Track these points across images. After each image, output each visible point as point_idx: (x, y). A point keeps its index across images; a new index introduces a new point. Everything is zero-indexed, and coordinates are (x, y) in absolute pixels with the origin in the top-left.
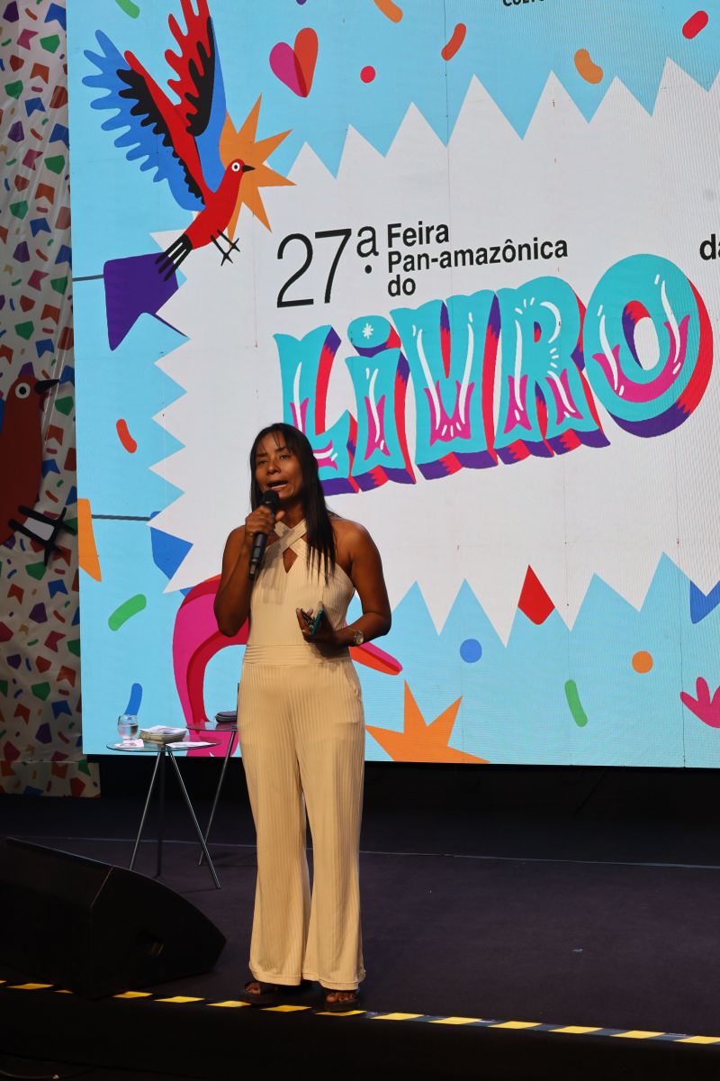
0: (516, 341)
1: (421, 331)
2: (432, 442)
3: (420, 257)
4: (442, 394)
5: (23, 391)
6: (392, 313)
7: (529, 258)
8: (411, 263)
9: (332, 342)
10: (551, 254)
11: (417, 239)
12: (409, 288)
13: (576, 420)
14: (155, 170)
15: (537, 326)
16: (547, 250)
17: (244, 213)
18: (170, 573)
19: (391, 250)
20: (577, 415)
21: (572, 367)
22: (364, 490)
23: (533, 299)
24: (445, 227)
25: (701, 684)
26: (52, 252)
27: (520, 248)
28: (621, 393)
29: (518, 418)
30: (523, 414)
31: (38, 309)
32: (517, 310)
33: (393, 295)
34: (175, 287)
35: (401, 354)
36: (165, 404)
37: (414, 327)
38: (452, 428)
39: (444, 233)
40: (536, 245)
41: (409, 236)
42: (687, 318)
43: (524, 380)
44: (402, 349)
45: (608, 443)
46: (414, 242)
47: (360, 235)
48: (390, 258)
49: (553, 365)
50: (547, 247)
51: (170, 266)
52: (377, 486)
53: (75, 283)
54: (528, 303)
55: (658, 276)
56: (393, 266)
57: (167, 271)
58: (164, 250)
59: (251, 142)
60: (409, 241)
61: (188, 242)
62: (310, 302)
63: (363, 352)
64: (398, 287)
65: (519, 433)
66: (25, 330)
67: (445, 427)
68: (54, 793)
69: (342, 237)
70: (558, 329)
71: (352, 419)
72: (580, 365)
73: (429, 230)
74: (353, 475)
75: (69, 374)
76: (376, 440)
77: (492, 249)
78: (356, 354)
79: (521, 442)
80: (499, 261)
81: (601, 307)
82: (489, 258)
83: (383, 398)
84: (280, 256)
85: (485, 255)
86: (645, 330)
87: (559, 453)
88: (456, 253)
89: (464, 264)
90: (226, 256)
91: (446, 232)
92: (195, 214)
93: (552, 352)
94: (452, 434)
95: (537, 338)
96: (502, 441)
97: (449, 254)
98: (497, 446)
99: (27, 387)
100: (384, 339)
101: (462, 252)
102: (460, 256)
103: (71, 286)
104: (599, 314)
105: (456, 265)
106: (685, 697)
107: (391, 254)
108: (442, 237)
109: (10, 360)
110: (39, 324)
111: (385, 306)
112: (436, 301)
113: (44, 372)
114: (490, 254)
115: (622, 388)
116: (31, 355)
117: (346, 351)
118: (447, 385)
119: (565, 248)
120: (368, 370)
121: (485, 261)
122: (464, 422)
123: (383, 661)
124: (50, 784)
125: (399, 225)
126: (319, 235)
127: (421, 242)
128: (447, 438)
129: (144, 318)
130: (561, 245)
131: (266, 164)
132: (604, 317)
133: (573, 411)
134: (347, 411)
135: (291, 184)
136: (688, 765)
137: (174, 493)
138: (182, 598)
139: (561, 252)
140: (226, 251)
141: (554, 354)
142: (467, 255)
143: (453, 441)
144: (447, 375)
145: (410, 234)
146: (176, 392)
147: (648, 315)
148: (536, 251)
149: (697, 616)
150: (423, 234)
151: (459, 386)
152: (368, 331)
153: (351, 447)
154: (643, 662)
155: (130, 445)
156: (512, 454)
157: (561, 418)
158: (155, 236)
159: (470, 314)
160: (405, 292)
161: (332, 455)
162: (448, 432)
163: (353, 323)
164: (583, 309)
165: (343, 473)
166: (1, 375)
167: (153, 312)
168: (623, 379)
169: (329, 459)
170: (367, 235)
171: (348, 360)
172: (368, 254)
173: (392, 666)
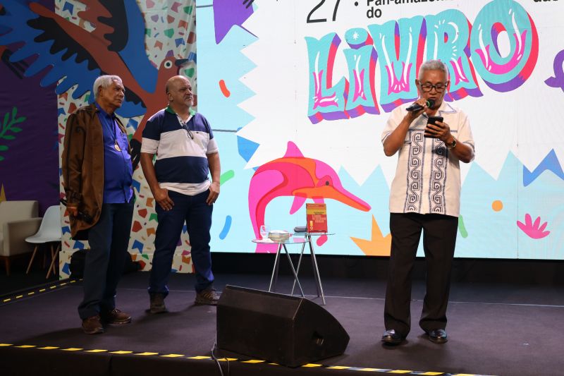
0: (434, 41)
1: (384, 36)
2: (389, 94)
4: (395, 68)
5: (168, 65)
6: (368, 26)
8: (379, 1)
9: (336, 41)
12: (378, 14)
13: (465, 83)
15: (446, 35)
18: (247, 159)
20: (466, 80)
21: (464, 57)
22: (352, 117)
23: (444, 21)
25: (528, 217)
28: (490, 69)
31: (177, 22)
32: (436, 26)
33: (369, 17)
34: (252, 12)
35: (373, 48)
36: (246, 72)
37: (380, 34)
38: (400, 86)
42: (525, 32)
44: (374, 45)
45: (482, 95)
49: (453, 54)
51: (249, 1)
52: (359, 115)
53: (197, 9)
54: (441, 23)
55: (510, 10)
56: (370, 3)
57: (247, 4)
62: (325, 20)
63: (353, 46)
64: (372, 13)
66: (170, 33)
67: (396, 86)
68: (183, 271)
70: (457, 36)
71: (346, 80)
72: (468, 55)
74: (347, 109)
75: (193, 56)
76: (359, 92)
78: (349, 47)
80: (426, 1)
81: (480, 25)
83: (363, 71)
86: (503, 37)
87: (456, 100)
89: (408, 2)
94: (400, 89)
95: (446, 40)
99: (171, 63)
100: (365, 39)
103: (195, 11)
104: (479, 29)
105: (403, 2)
106: (519, 223)
109: (161, 48)
110: (177, 30)
111: (366, 23)
112: (393, 21)
113: (179, 55)
115: (490, 67)
116: (173, 47)
117: (343, 46)
118: (398, 65)
120: (355, 56)
121: (419, 1)
122: (406, 83)
123: (362, 205)
124: (181, 267)
128: (397, 91)
129: (235, 28)
132: (481, 31)
133: (464, 78)
134: (344, 77)
136: (520, 257)
137: (251, 118)
138: (254, 172)
141: (454, 49)
143: (400, 92)
144: (398, 59)
146: (251, 66)
147: (504, 30)
149: (526, 183)
151: (404, 65)
152: (356, 36)
153: (346, 96)
154: (497, 206)
155: (227, 93)
157: (457, 82)
159: (410, 28)
160: (376, 16)
161: (335, 99)
162: (398, 88)
163: (348, 31)
164: (470, 27)
165: (341, 108)
166: (156, 56)
167: (240, 24)
168: (491, 62)
169: (333, 101)
171: (344, 51)
173: (365, 207)
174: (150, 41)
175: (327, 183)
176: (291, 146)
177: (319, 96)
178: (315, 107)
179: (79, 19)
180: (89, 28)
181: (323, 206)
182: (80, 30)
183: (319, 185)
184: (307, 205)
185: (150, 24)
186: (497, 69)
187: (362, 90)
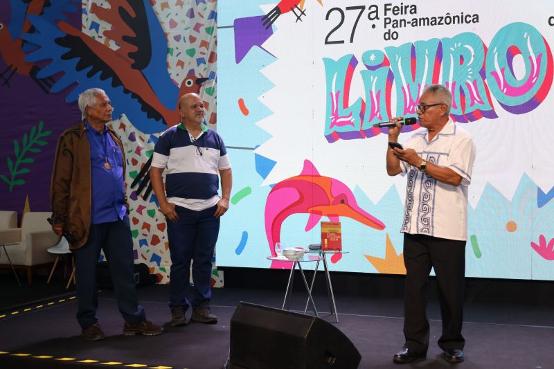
0: (450, 63)
1: (400, 58)
2: (405, 114)
3: (401, 21)
4: (410, 89)
5: (189, 83)
6: (386, 48)
7: (458, 23)
8: (396, 24)
9: (353, 62)
10: (470, 21)
11: (400, 12)
12: (395, 36)
13: (480, 105)
15: (461, 57)
18: (264, 177)
19: (386, 17)
20: (481, 102)
21: (480, 80)
22: (368, 137)
23: (460, 44)
24: (415, 6)
25: (542, 238)
26: (207, 14)
27: (454, 17)
28: (504, 92)
31: (198, 42)
32: (452, 49)
33: (386, 40)
34: (271, 33)
35: (390, 71)
36: (264, 91)
37: (397, 56)
39: (414, 9)
40: (462, 16)
41: (396, 10)
42: (540, 55)
43: (454, 84)
44: (390, 67)
45: (497, 117)
46: (398, 13)
47: (370, 9)
48: (385, 21)
49: (469, 77)
50: (468, 17)
51: (269, 22)
52: (375, 135)
53: (218, 30)
54: (457, 45)
55: (526, 34)
56: (387, 25)
57: (266, 25)
58: (266, 13)
60: (396, 12)
61: (278, 11)
62: (343, 42)
63: (370, 68)
64: (389, 36)
66: (191, 53)
67: (412, 106)
69: (360, 10)
70: (472, 58)
71: (363, 101)
72: (484, 77)
73: (406, 7)
74: (363, 129)
75: (213, 75)
76: (375, 112)
77: (439, 18)
78: (366, 69)
80: (442, 24)
81: (495, 49)
82: (437, 22)
83: (379, 91)
84: (327, 19)
85: (435, 21)
86: (518, 61)
87: (471, 121)
88: (420, 19)
89: (424, 25)
90: (299, 18)
91: (415, 9)
95: (461, 63)
97: (416, 20)
99: (192, 81)
100: (381, 61)
101: (423, 19)
102: (422, 21)
103: (216, 31)
104: (494, 52)
106: (533, 245)
107: (385, 19)
108: (413, 11)
109: (183, 68)
110: (198, 50)
111: (382, 45)
112: (409, 43)
113: (200, 74)
114: (438, 20)
115: (505, 89)
116: (194, 65)
117: (360, 67)
118: (414, 87)
119: (477, 18)
120: (372, 77)
121: (435, 24)
123: (376, 223)
125: (390, 5)
126: (348, 8)
127: (402, 14)
128: (413, 112)
129: (255, 48)
130: (475, 17)
132: (497, 53)
133: (478, 100)
134: (360, 97)
136: (534, 279)
137: (268, 137)
138: (270, 189)
139: (475, 20)
140: (299, 15)
141: (470, 71)
142: (426, 21)
144: (414, 81)
145: (396, 9)
146: (271, 85)
147: (520, 53)
148: (463, 19)
149: (541, 204)
150: (403, 9)
151: (420, 86)
152: (372, 57)
153: (362, 115)
154: (511, 227)
155: (245, 112)
157: (472, 104)
158: (262, 7)
159: (427, 50)
160: (393, 38)
161: (351, 119)
162: (413, 109)
163: (365, 53)
164: (486, 49)
165: (357, 128)
166: (178, 75)
167: (259, 45)
168: (506, 85)
169: (350, 121)
170: (374, 9)
171: (361, 72)
172: (374, 19)
173: (380, 226)
174: (172, 60)
175: (343, 202)
176: (308, 164)
177: (336, 115)
178: (332, 126)
179: (104, 38)
180: (114, 46)
181: (338, 224)
182: (105, 48)
183: (334, 203)
184: (322, 223)
185: (172, 43)
186: (512, 91)
187: (378, 111)
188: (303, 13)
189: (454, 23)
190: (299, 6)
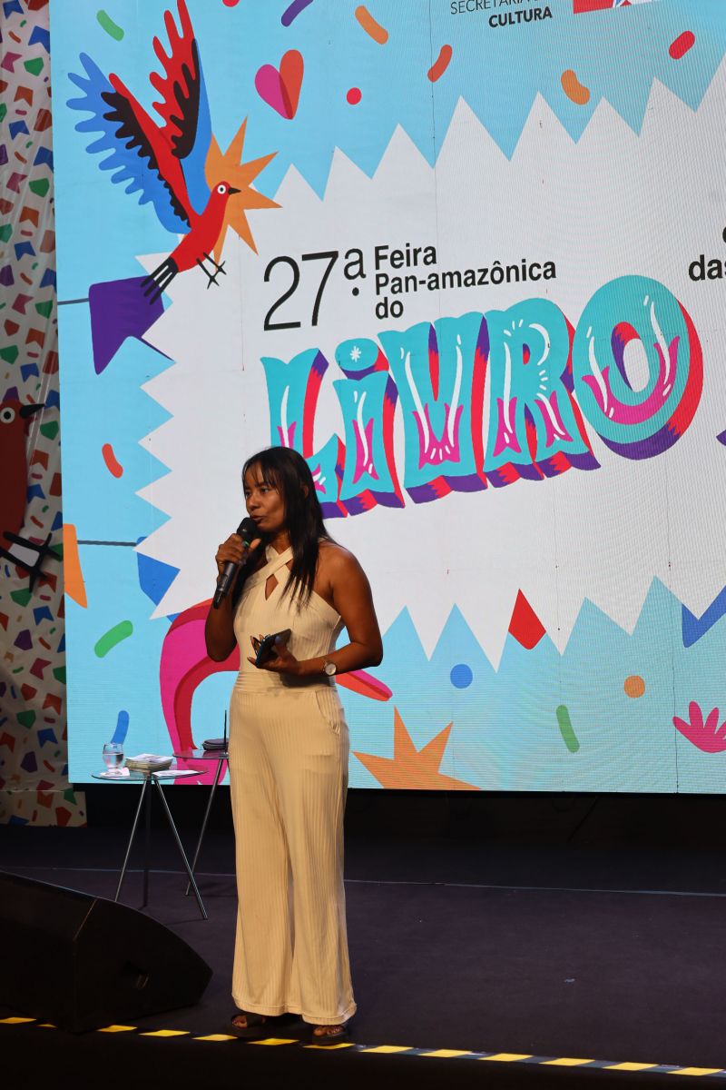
0: (504, 362)
1: (409, 354)
2: (421, 466)
3: (407, 279)
4: (430, 416)
6: (381, 335)
7: (517, 279)
8: (398, 286)
9: (320, 364)
10: (539, 275)
11: (405, 261)
12: (397, 310)
13: (566, 443)
14: (140, 192)
15: (526, 349)
16: (536, 272)
17: (230, 236)
18: (157, 600)
19: (379, 272)
20: (567, 438)
21: (561, 389)
22: (352, 514)
23: (522, 321)
24: (433, 249)
25: (694, 709)
26: (37, 276)
27: (509, 269)
28: (610, 416)
29: (507, 440)
30: (513, 437)
31: (23, 333)
32: (506, 332)
33: (380, 317)
34: (160, 311)
35: (390, 378)
36: (151, 428)
37: (402, 349)
38: (441, 451)
39: (432, 255)
40: (524, 267)
41: (397, 258)
42: (676, 340)
43: (513, 403)
44: (390, 372)
45: (598, 466)
46: (402, 264)
47: (347, 257)
48: (378, 281)
49: (542, 387)
50: (535, 269)
51: (156, 290)
52: (366, 510)
53: (59, 307)
54: (517, 325)
55: (647, 297)
56: (381, 289)
57: (151, 295)
58: (150, 273)
59: (237, 165)
60: (397, 263)
61: (174, 265)
62: (297, 325)
63: (350, 375)
64: (386, 310)
65: (509, 456)
66: (9, 354)
67: (434, 450)
68: (40, 822)
69: (329, 260)
70: (547, 350)
71: (340, 443)
72: (570, 387)
73: (416, 252)
74: (342, 498)
75: (54, 398)
76: (365, 464)
77: (479, 271)
78: (344, 377)
79: (510, 465)
80: (487, 283)
81: (590, 328)
82: (477, 280)
83: (372, 421)
84: (267, 279)
85: (473, 277)
86: (634, 352)
87: (550, 475)
88: (444, 275)
89: (452, 286)
90: (212, 279)
91: (434, 255)
92: (181, 237)
93: (540, 374)
94: (441, 458)
95: (526, 359)
96: (491, 464)
97: (436, 276)
98: (486, 469)
99: (12, 412)
100: (372, 361)
101: (450, 274)
102: (448, 278)
103: (56, 309)
104: (588, 336)
105: (444, 287)
106: (677, 722)
107: (378, 276)
108: (429, 259)
110: (24, 349)
111: (373, 329)
112: (425, 323)
113: (28, 397)
114: (478, 276)
115: (612, 410)
116: (16, 380)
117: (333, 374)
118: (437, 409)
119: (553, 269)
120: (356, 393)
121: (473, 283)
122: (453, 445)
123: (374, 688)
124: (35, 813)
125: (386, 247)
126: (306, 257)
127: (408, 264)
128: (436, 461)
129: (130, 342)
130: (549, 267)
131: (252, 186)
132: (593, 338)
133: (562, 433)
134: (335, 435)
135: (277, 206)
136: (685, 789)
137: (160, 518)
138: (169, 624)
139: (549, 274)
140: (212, 275)
141: (543, 376)
142: (455, 277)
143: (443, 463)
144: (436, 398)
145: (397, 256)
146: (162, 416)
147: (635, 335)
148: (525, 272)
149: (688, 641)
150: (410, 256)
151: (448, 409)
152: (355, 354)
153: (339, 471)
154: (635, 687)
155: (116, 470)
156: (502, 477)
157: (550, 441)
158: (141, 259)
159: (459, 337)
160: (393, 314)
161: (320, 479)
162: (437, 453)
163: (341, 346)
164: (572, 331)
165: (331, 497)
168: (613, 401)
170: (355, 257)
171: (334, 383)
172: (355, 277)
173: (383, 693)
186: (625, 414)
187: (371, 460)
188: (220, 269)
189: (509, 280)
190: (212, 255)
